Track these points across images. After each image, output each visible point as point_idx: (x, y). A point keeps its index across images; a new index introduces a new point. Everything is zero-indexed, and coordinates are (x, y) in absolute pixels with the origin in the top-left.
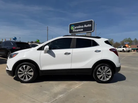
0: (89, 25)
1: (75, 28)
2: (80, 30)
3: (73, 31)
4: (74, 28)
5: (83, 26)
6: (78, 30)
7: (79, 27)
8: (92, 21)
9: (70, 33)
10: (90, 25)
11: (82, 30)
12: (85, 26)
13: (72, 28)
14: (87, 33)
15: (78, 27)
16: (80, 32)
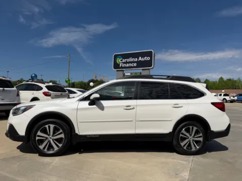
0: (146, 58)
1: (124, 61)
2: (132, 65)
3: (121, 65)
4: (121, 60)
6: (128, 65)
7: (131, 60)
8: (151, 52)
9: (114, 68)
10: (148, 58)
11: (135, 65)
12: (140, 59)
13: (119, 61)
14: (143, 69)
15: (128, 60)
16: (132, 67)
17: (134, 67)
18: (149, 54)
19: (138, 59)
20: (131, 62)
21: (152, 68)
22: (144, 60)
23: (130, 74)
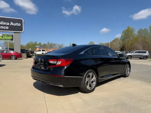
0: (17, 24)
2: (4, 28)
5: (9, 23)
7: (2, 23)
10: (19, 25)
11: (7, 28)
12: (12, 24)
14: (14, 32)
16: (4, 29)
17: (6, 30)
18: (20, 21)
21: (22, 33)
22: (15, 25)
23: (2, 35)
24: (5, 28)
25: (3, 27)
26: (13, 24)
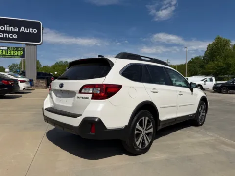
0: (31, 29)
2: (9, 36)
5: (17, 29)
6: (2, 35)
7: (7, 28)
8: (39, 23)
10: (35, 31)
11: (15, 36)
12: (22, 29)
14: (26, 44)
15: (2, 28)
17: (13, 39)
18: (36, 26)
19: (19, 30)
20: (9, 32)
22: (29, 31)
23: (6, 48)
24: (11, 36)
25: (7, 35)
26: (24, 30)
